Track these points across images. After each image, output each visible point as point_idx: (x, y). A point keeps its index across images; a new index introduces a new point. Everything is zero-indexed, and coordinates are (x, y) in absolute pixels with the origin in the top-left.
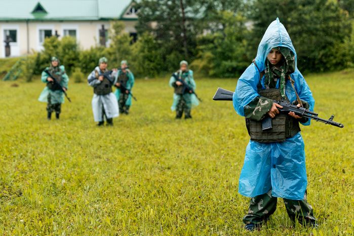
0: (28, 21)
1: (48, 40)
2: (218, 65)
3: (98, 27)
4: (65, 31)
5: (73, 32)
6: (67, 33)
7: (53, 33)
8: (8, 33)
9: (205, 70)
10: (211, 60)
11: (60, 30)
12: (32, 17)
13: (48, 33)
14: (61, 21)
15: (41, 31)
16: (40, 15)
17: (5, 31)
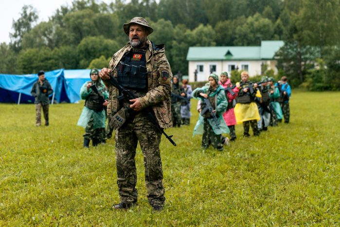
0: (222, 60)
1: (233, 71)
2: (314, 85)
3: (260, 63)
4: (242, 66)
5: (246, 67)
6: (244, 67)
7: (236, 67)
8: (212, 67)
9: (308, 87)
10: (311, 83)
11: (239, 65)
12: (224, 58)
13: (233, 67)
14: (240, 60)
15: (229, 66)
16: (229, 57)
17: (210, 66)
